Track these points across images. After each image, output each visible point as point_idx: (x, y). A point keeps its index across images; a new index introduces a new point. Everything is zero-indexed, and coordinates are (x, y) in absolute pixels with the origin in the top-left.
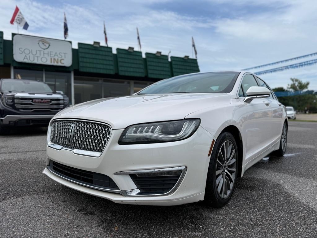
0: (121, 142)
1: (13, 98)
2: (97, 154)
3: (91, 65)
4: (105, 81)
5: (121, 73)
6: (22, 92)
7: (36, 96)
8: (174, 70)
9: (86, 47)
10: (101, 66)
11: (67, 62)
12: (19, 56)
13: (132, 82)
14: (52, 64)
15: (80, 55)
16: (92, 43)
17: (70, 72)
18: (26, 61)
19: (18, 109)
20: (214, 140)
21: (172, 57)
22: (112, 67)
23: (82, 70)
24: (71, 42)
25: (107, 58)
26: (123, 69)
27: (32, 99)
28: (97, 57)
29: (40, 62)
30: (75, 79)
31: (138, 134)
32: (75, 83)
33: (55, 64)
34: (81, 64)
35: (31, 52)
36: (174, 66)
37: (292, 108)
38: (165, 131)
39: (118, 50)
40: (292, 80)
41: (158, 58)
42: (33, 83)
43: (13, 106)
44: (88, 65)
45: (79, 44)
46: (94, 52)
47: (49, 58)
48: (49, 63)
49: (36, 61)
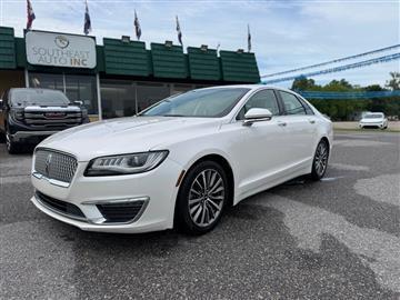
0: (86, 174)
1: (23, 112)
2: (66, 184)
3: (120, 66)
4: (139, 84)
5: (157, 75)
6: (34, 104)
7: (49, 108)
8: (224, 68)
9: (113, 43)
11: (91, 63)
13: (172, 85)
14: (73, 66)
15: (107, 53)
16: (120, 38)
17: (95, 75)
18: (41, 63)
19: (29, 125)
20: (183, 171)
21: (221, 52)
22: (145, 68)
23: (108, 72)
24: (94, 38)
25: (139, 56)
26: (159, 69)
27: (44, 113)
28: (127, 55)
29: (58, 64)
30: (101, 82)
31: (105, 167)
32: (101, 86)
33: (77, 66)
34: (108, 65)
35: (47, 52)
36: (224, 64)
37: (381, 114)
38: (131, 163)
39: (152, 44)
40: (393, 75)
41: (203, 53)
42: (47, 93)
43: (23, 121)
44: (117, 66)
45: (104, 39)
46: (123, 49)
47: (68, 59)
48: (68, 65)
49: (53, 64)
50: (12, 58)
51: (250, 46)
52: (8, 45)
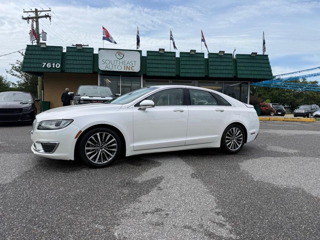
1: (80, 100)
3: (156, 70)
5: (182, 75)
8: (238, 68)
9: (153, 54)
10: (165, 70)
12: (102, 67)
13: (196, 82)
14: (126, 71)
15: (148, 61)
16: (158, 50)
17: (140, 76)
18: (107, 69)
20: (81, 131)
21: (237, 55)
22: (174, 70)
24: (141, 51)
25: (170, 62)
26: (184, 71)
28: (162, 62)
29: (117, 70)
33: (128, 71)
34: (148, 69)
36: (238, 64)
39: (181, 53)
41: (220, 57)
44: (154, 70)
45: (148, 52)
46: (159, 58)
47: (123, 66)
48: (123, 70)
49: (113, 70)
50: (91, 67)
51: (264, 49)
52: (89, 58)
